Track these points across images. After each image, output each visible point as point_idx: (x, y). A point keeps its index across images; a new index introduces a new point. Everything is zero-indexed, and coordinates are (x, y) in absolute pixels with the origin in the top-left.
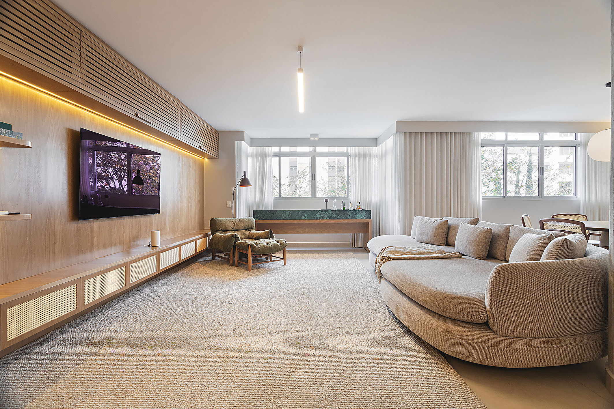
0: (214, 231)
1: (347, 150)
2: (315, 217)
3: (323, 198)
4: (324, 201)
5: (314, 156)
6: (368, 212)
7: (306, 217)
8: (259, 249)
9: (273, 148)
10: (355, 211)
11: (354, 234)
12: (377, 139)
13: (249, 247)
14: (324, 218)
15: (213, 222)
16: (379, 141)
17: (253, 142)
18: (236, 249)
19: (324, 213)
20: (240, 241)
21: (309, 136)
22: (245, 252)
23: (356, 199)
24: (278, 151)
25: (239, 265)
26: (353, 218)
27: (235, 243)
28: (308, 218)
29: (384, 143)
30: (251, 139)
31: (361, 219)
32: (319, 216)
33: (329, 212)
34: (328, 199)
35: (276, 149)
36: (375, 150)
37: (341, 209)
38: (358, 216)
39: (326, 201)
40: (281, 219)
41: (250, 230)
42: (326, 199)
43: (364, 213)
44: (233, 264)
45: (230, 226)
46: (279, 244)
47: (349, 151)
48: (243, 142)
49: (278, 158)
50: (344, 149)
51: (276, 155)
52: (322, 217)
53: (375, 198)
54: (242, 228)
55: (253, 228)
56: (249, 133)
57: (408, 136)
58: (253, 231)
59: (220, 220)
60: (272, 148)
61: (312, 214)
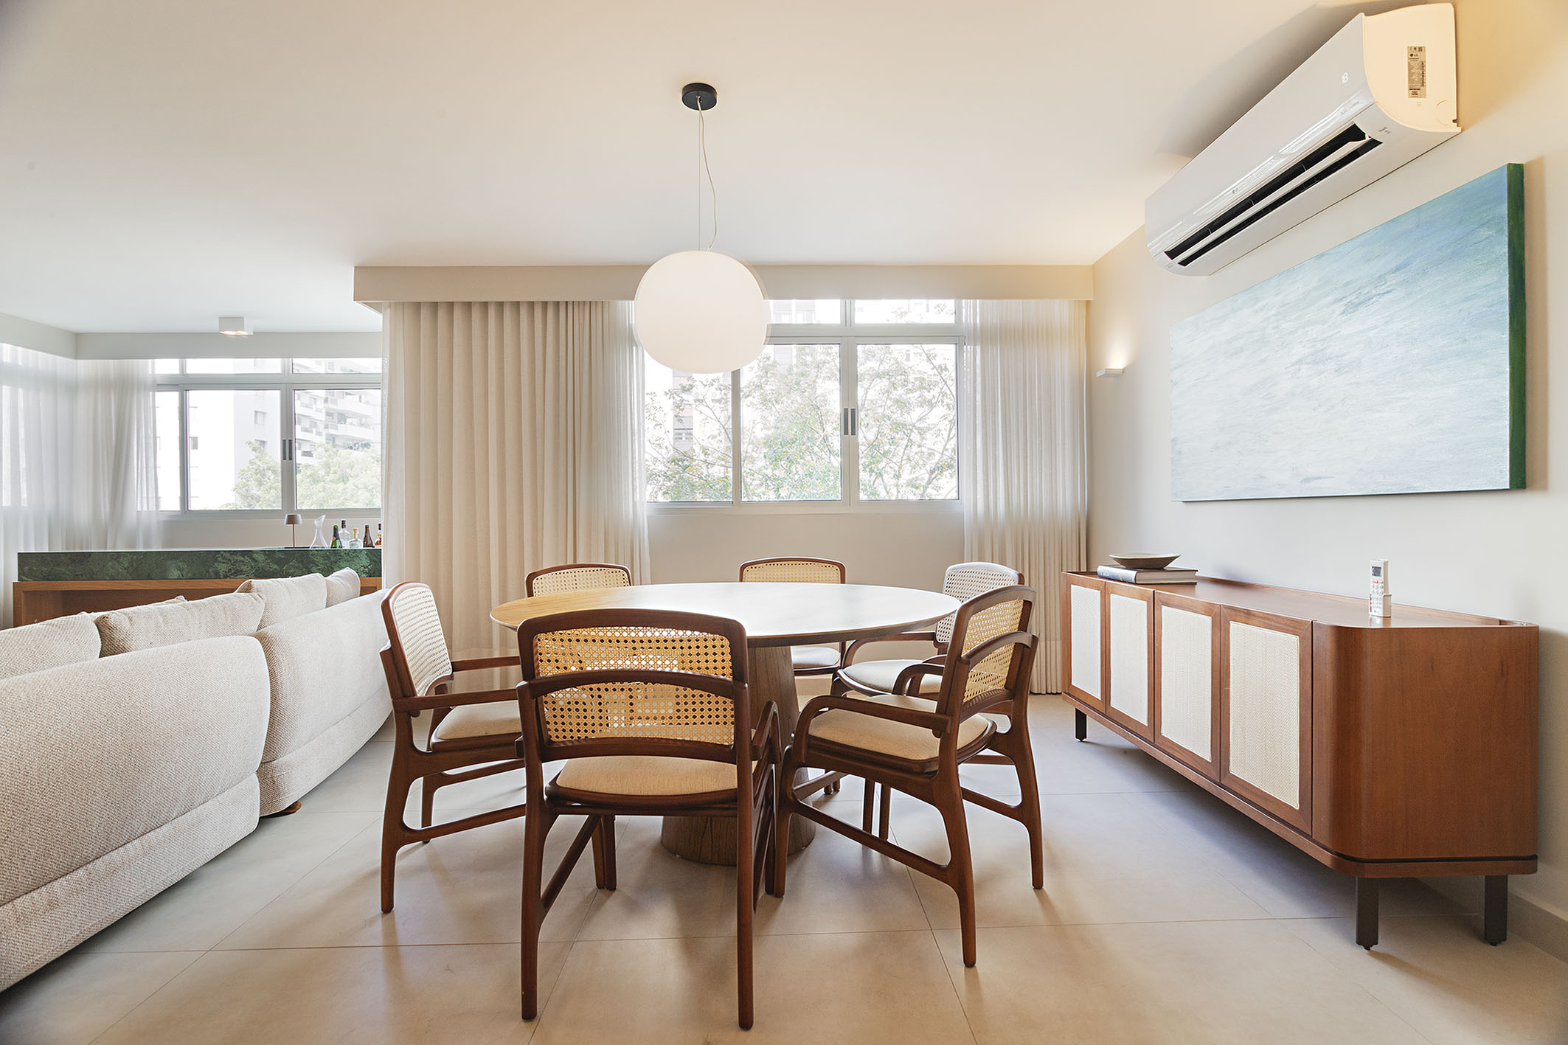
2: (210, 570)
4: (285, 523)
7: (184, 573)
17: (82, 346)
24: (179, 372)
28: (190, 575)
30: (76, 335)
34: (299, 515)
39: (292, 520)
40: (106, 580)
42: (289, 516)
51: (171, 384)
52: (233, 571)
60: (153, 364)
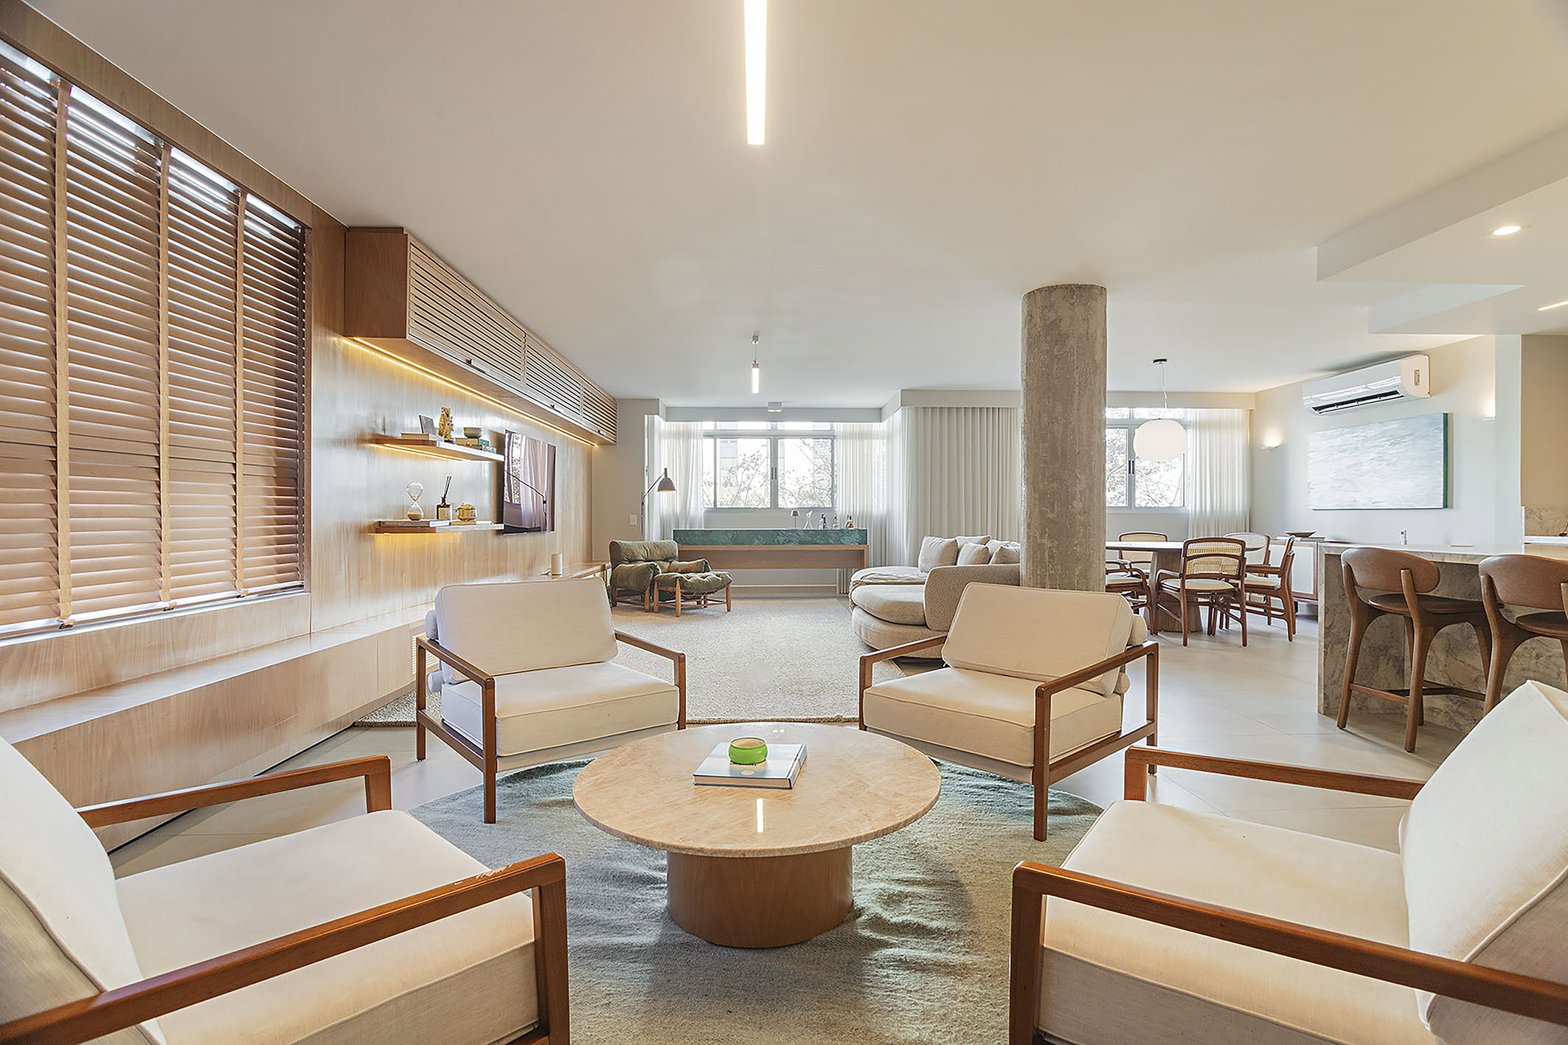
0: (616, 561)
1: (832, 427)
2: (775, 540)
3: (789, 510)
4: (792, 515)
5: (775, 439)
6: (863, 533)
7: (761, 541)
8: (692, 584)
9: (704, 423)
10: (841, 531)
11: (842, 570)
12: (881, 409)
13: (678, 581)
14: (790, 542)
15: (614, 547)
16: (885, 412)
17: (671, 414)
18: (656, 588)
19: (790, 536)
20: (661, 574)
21: (767, 405)
22: (670, 589)
23: (846, 508)
24: (713, 428)
25: (662, 610)
26: (839, 542)
27: (654, 576)
28: (764, 543)
29: (891, 418)
30: (667, 408)
31: (851, 544)
32: (781, 539)
33: (799, 533)
34: (798, 511)
35: (708, 426)
36: (877, 427)
37: (821, 527)
38: (846, 539)
39: (795, 514)
40: (719, 545)
41: (670, 560)
42: (794, 511)
43: (856, 533)
44: (651, 610)
45: (641, 553)
46: (720, 578)
47: (835, 428)
48: (656, 416)
49: (713, 440)
50: (825, 426)
51: (709, 435)
52: (787, 541)
53: (878, 507)
54: (659, 558)
55: (674, 558)
56: (665, 402)
57: (921, 413)
58: (675, 562)
59: (625, 544)
60: (702, 424)
61: (772, 536)
